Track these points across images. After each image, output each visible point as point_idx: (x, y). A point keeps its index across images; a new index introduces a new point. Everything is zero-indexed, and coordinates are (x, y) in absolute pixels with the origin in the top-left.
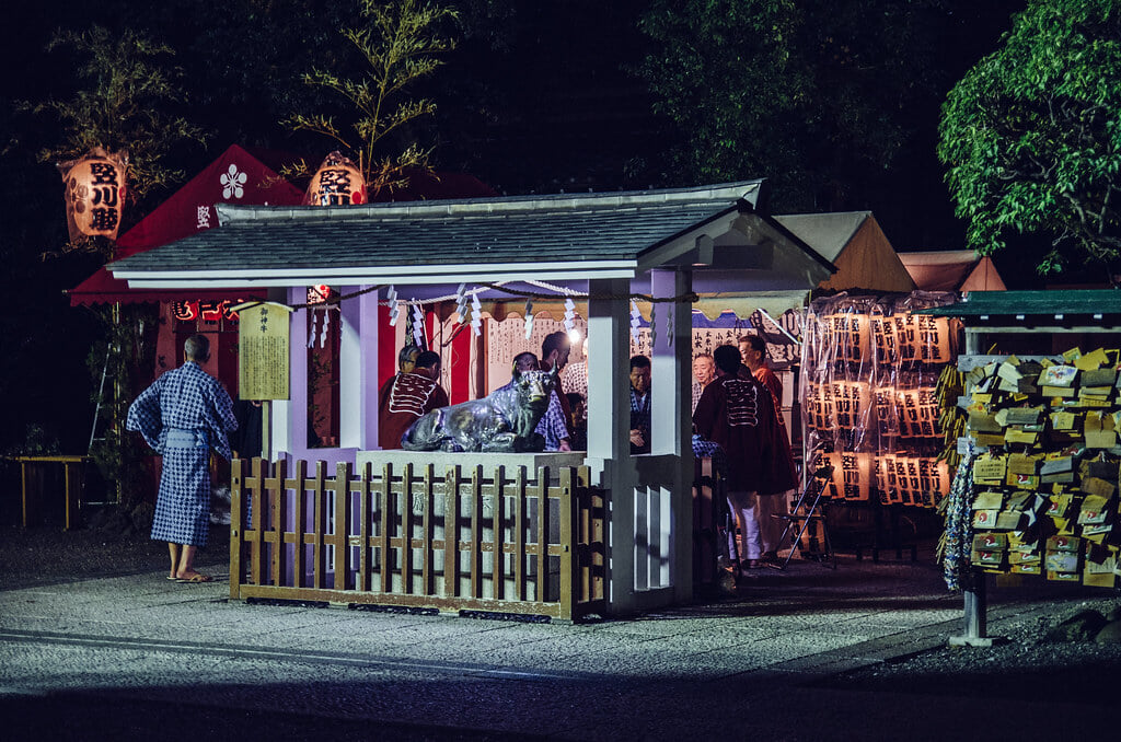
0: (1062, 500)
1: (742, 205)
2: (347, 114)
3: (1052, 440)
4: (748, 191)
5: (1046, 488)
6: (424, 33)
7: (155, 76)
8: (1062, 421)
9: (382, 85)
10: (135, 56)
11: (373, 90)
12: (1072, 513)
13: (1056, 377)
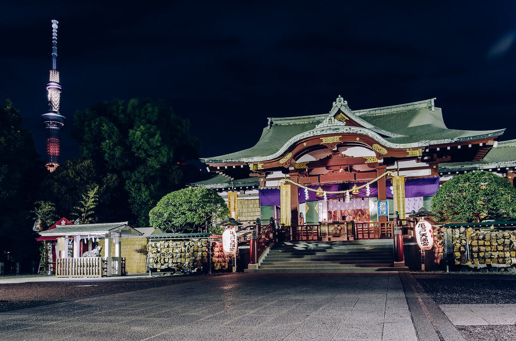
0: (159, 259)
1: (125, 225)
2: (81, 213)
3: (158, 252)
4: (126, 223)
5: (158, 257)
6: (93, 202)
7: (52, 208)
8: (159, 250)
9: (86, 209)
10: (49, 205)
11: (85, 209)
12: (160, 260)
13: (158, 244)
